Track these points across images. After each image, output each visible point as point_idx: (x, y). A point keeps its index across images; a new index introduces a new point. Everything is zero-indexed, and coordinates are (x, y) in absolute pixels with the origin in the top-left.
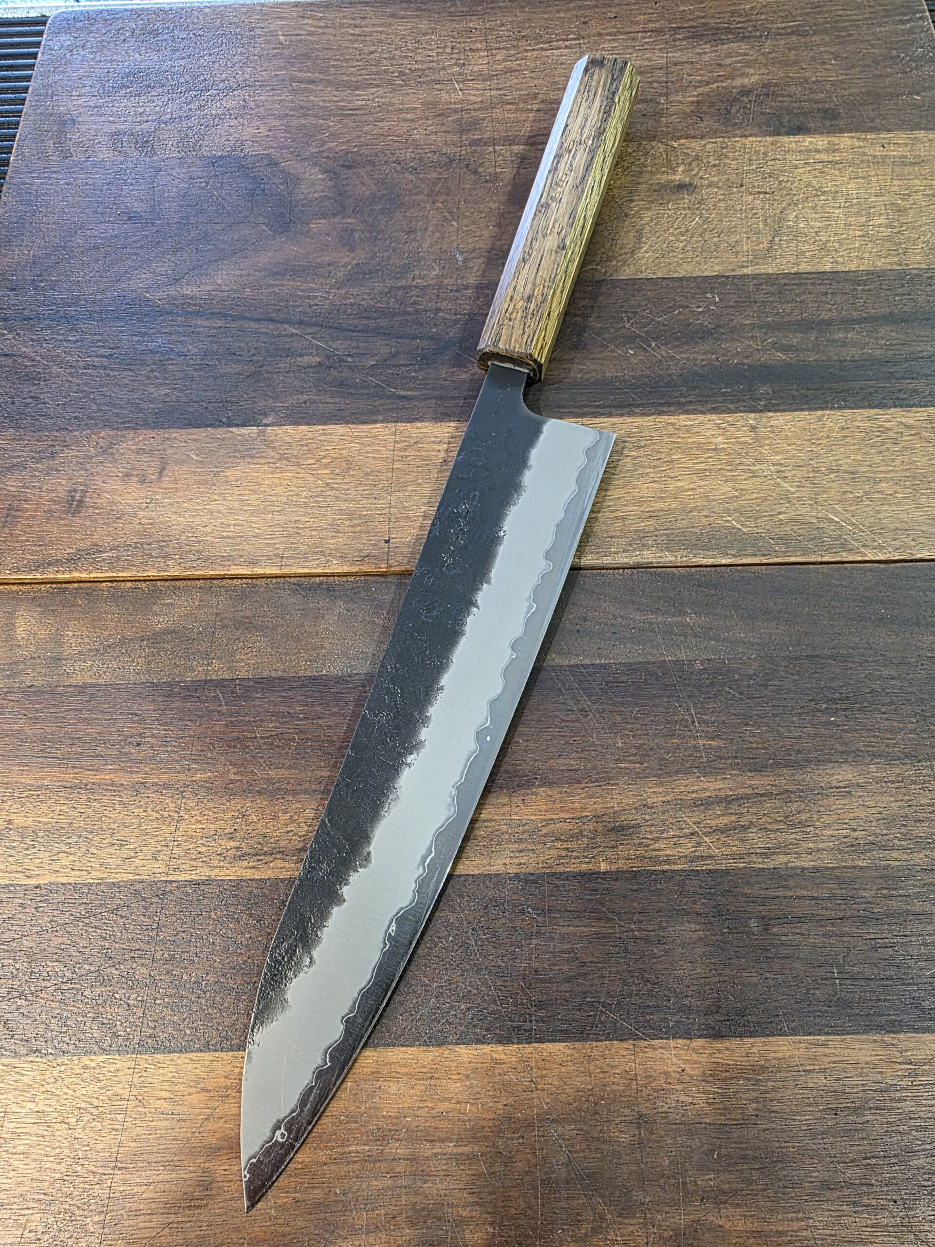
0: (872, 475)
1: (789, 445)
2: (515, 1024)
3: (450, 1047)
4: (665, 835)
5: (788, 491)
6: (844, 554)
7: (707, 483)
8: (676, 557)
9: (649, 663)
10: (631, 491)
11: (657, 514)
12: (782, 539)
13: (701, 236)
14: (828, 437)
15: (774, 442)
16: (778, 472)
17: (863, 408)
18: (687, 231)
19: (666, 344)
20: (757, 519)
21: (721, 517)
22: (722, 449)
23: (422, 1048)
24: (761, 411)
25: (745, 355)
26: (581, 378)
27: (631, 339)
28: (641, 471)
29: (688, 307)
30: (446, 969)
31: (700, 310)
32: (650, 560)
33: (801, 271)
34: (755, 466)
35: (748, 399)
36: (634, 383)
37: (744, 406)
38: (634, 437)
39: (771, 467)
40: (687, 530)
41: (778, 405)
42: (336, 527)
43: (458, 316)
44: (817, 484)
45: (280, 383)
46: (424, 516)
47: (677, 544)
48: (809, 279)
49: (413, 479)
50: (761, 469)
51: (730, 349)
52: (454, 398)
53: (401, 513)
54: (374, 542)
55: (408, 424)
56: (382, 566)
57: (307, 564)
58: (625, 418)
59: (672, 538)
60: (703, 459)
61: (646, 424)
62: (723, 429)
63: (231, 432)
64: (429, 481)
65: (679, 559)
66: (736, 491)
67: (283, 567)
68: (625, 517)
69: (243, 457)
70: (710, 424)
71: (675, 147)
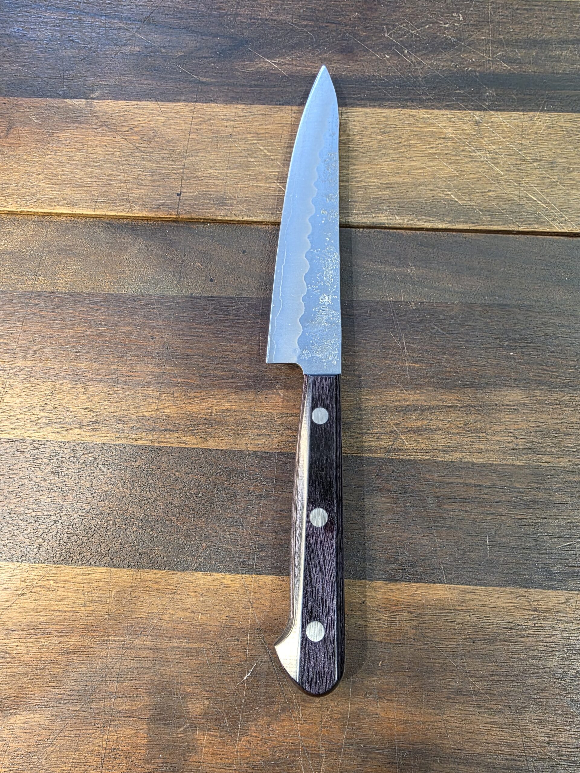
0: (567, 165)
1: (504, 138)
2: (242, 560)
3: (193, 572)
4: (371, 431)
5: (499, 174)
6: (536, 226)
7: (435, 164)
8: (404, 220)
9: (374, 302)
10: (374, 166)
11: (393, 185)
12: (489, 211)
14: (536, 133)
15: (493, 135)
16: (492, 159)
17: (567, 112)
19: (416, 52)
20: (471, 194)
21: (443, 191)
22: (450, 138)
23: (170, 572)
24: (485, 110)
25: (478, 64)
26: (344, 75)
27: (388, 46)
28: (384, 151)
29: (437, 23)
30: (194, 517)
31: (447, 26)
32: (383, 221)
34: (475, 153)
35: (476, 99)
36: (387, 82)
37: (472, 105)
38: (382, 124)
39: (488, 155)
40: (415, 200)
41: (499, 106)
42: (140, 181)
43: (253, 21)
44: (522, 170)
45: (107, 66)
46: (210, 177)
47: (406, 210)
48: (538, 6)
49: (204, 147)
50: (479, 156)
51: (466, 59)
52: (243, 86)
53: (192, 174)
54: (168, 195)
55: (204, 104)
56: (173, 213)
57: (115, 208)
58: (376, 109)
59: (402, 205)
60: (434, 145)
61: (392, 115)
62: (454, 122)
63: (65, 102)
64: (216, 150)
65: (406, 222)
66: (457, 171)
67: (96, 210)
68: (368, 187)
69: (73, 123)
70: (443, 117)
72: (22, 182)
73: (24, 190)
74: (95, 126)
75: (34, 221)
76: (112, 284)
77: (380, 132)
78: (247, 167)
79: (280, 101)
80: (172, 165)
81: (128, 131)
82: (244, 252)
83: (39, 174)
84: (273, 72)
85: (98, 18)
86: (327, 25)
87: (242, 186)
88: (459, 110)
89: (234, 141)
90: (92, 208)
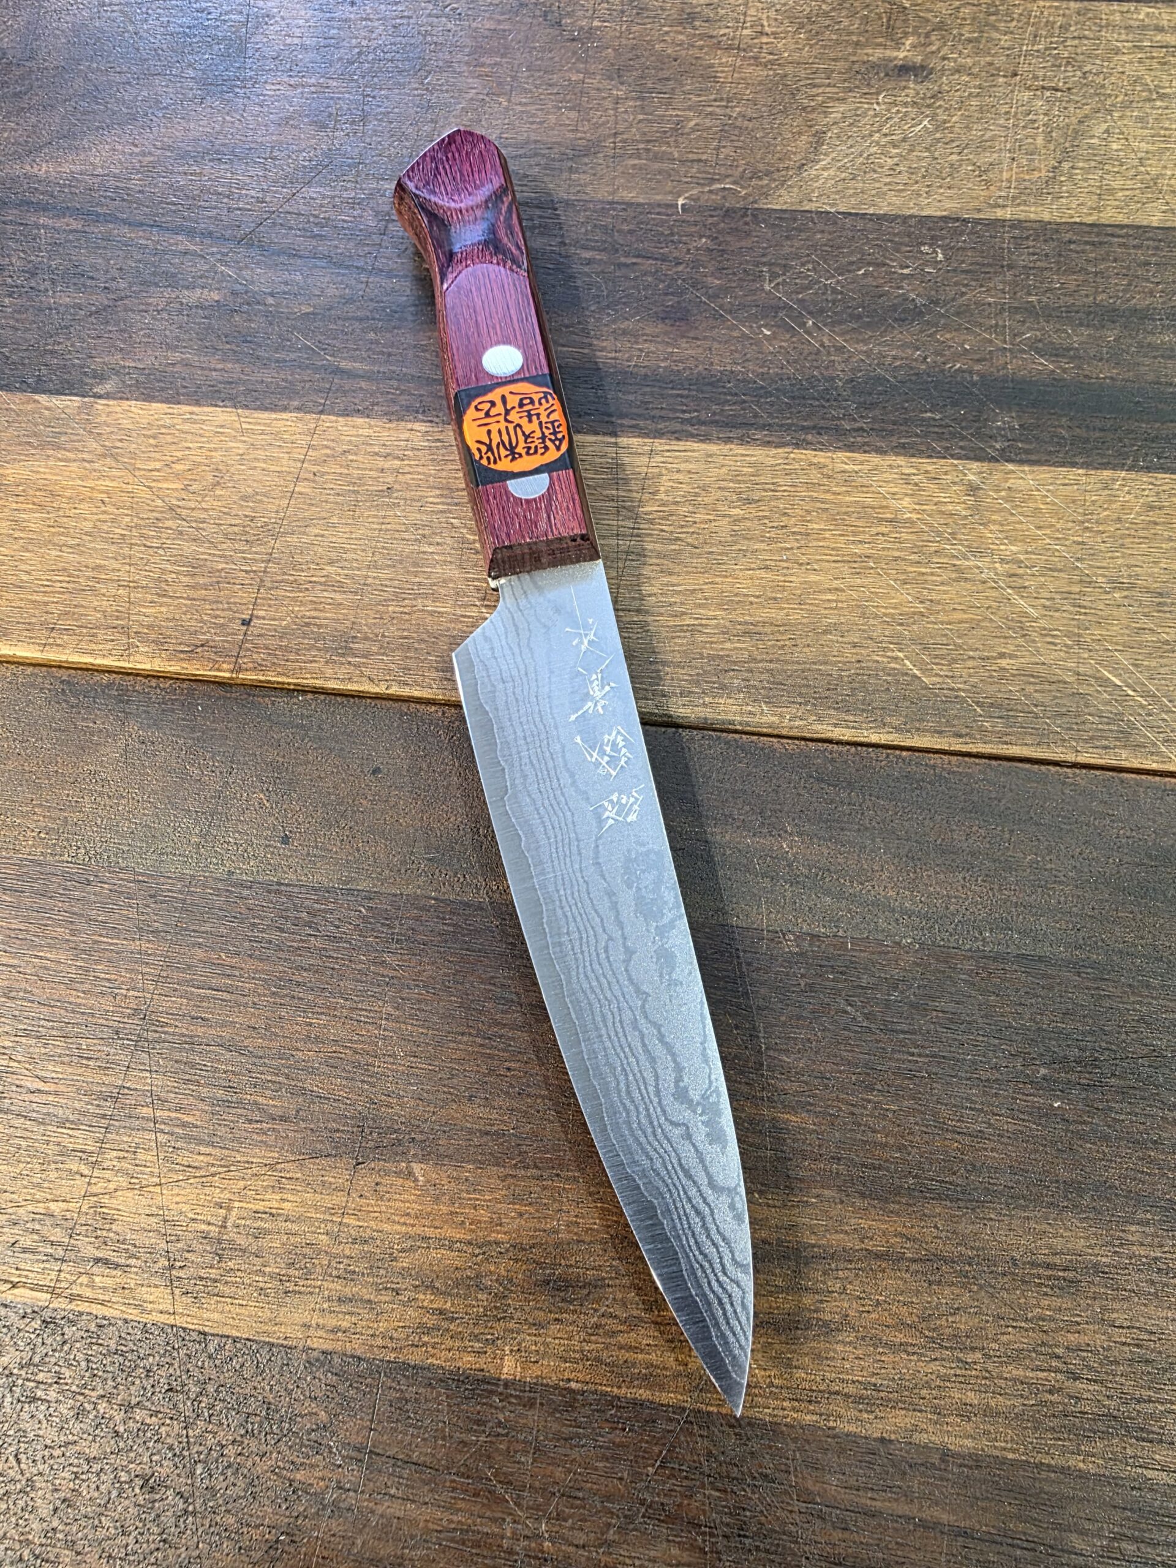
1: (1039, 528)
5: (1026, 614)
6: (1124, 754)
7: (866, 581)
8: (782, 716)
10: (718, 580)
11: (759, 629)
12: (999, 707)
13: (927, 149)
14: (1119, 520)
15: (1012, 519)
16: (1009, 576)
18: (904, 140)
19: (833, 324)
20: (954, 661)
21: (885, 649)
22: (905, 522)
24: (993, 460)
25: (977, 357)
26: (665, 367)
27: (771, 310)
28: (744, 545)
29: (885, 265)
31: (906, 271)
32: (730, 717)
33: (1103, 221)
34: (967, 559)
35: (972, 434)
36: (762, 387)
37: (961, 448)
38: (745, 482)
39: (997, 565)
40: (814, 667)
41: (1027, 452)
42: (163, 585)
44: (1085, 607)
45: (142, 329)
46: (324, 584)
47: (788, 692)
48: (1119, 236)
49: (324, 514)
50: (979, 568)
51: (950, 343)
53: (285, 574)
54: (222, 621)
55: (340, 419)
57: (94, 646)
58: (732, 446)
59: (780, 678)
60: (867, 536)
61: (770, 461)
62: (916, 485)
63: (35, 401)
64: (350, 521)
65: (786, 723)
66: (921, 602)
67: (47, 648)
68: (700, 628)
69: (42, 446)
70: (891, 473)
71: (905, 8)
74: (86, 456)
76: (42, 835)
77: (739, 500)
78: (416, 565)
80: (242, 552)
81: (158, 470)
82: (376, 771)
85: (144, 231)
86: (634, 260)
87: (397, 609)
88: (930, 457)
89: (394, 504)
90: (39, 644)
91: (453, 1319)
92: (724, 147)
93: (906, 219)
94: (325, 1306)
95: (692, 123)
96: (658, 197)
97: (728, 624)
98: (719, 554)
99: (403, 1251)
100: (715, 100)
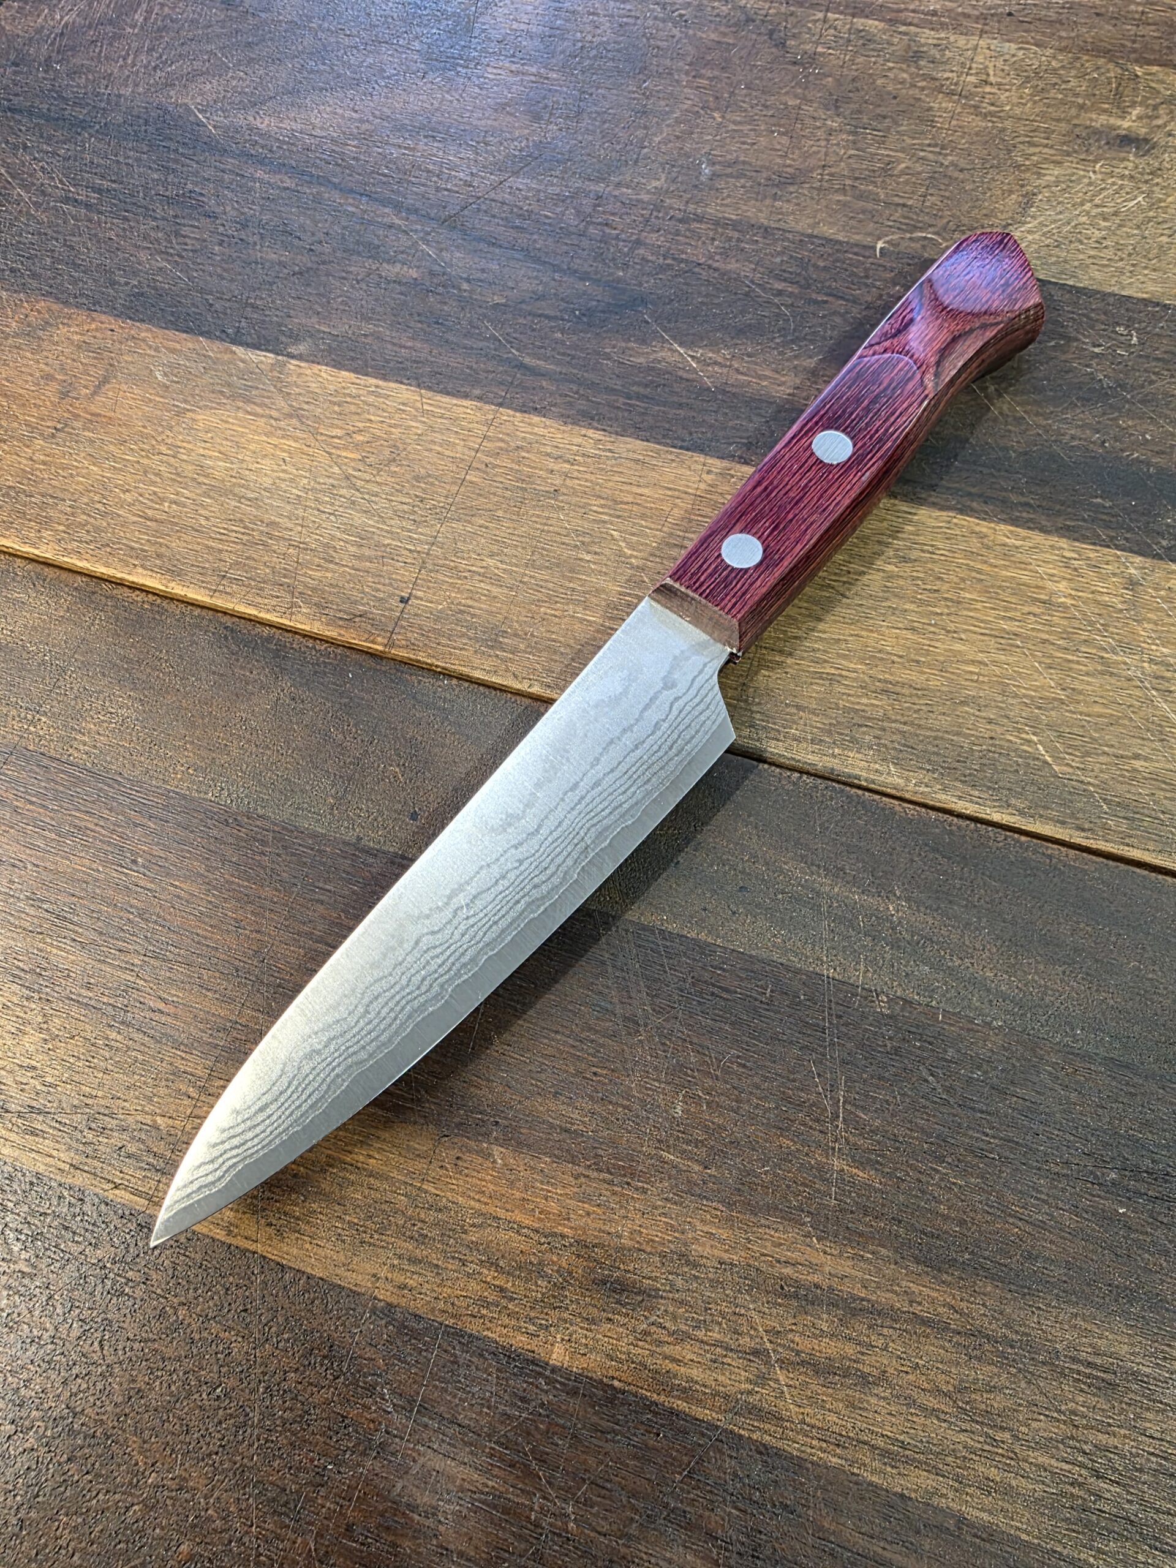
7: (1011, 659)
8: (908, 780)
9: (788, 969)
10: (864, 633)
11: (898, 689)
12: (1126, 807)
13: (1138, 227)
15: (1167, 620)
16: (1156, 677)
18: (1116, 214)
19: (1015, 393)
20: (1088, 754)
21: (1019, 730)
22: (1061, 605)
24: (1158, 557)
25: (1156, 449)
28: (894, 603)
29: (1077, 340)
31: (1097, 350)
32: (857, 772)
34: (1117, 654)
35: (1139, 528)
37: (1126, 539)
39: (1146, 665)
40: (947, 736)
42: (331, 552)
43: (669, 261)
45: (341, 296)
46: (482, 575)
47: (918, 756)
49: (490, 506)
50: (1125, 663)
51: (1131, 431)
52: (613, 391)
53: (446, 559)
54: (382, 595)
55: (518, 414)
56: (379, 639)
57: (259, 600)
58: (897, 502)
59: (911, 742)
60: (1019, 614)
61: (932, 523)
62: (1076, 570)
63: (232, 352)
64: (514, 517)
65: (911, 787)
66: (1063, 689)
67: (217, 594)
68: (839, 678)
69: (233, 397)
70: (1052, 554)
71: (1137, 76)
72: (86, 500)
73: (85, 517)
74: (275, 414)
75: (76, 588)
76: (191, 771)
78: (572, 571)
79: (684, 441)
80: (410, 531)
81: (339, 438)
83: (128, 491)
84: (685, 375)
85: (354, 199)
86: (825, 298)
87: (549, 611)
88: (1094, 544)
89: (559, 507)
90: (210, 589)
91: (512, 1299)
92: (931, 195)
93: (1105, 296)
94: (396, 1262)
95: (903, 165)
96: (857, 237)
97: (867, 679)
98: (869, 608)
99: (474, 1225)
100: (929, 145)
